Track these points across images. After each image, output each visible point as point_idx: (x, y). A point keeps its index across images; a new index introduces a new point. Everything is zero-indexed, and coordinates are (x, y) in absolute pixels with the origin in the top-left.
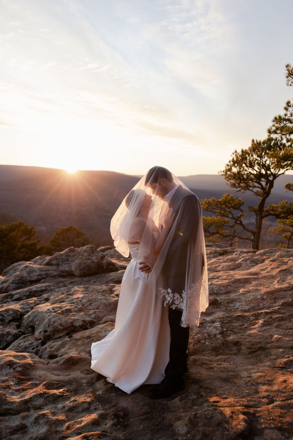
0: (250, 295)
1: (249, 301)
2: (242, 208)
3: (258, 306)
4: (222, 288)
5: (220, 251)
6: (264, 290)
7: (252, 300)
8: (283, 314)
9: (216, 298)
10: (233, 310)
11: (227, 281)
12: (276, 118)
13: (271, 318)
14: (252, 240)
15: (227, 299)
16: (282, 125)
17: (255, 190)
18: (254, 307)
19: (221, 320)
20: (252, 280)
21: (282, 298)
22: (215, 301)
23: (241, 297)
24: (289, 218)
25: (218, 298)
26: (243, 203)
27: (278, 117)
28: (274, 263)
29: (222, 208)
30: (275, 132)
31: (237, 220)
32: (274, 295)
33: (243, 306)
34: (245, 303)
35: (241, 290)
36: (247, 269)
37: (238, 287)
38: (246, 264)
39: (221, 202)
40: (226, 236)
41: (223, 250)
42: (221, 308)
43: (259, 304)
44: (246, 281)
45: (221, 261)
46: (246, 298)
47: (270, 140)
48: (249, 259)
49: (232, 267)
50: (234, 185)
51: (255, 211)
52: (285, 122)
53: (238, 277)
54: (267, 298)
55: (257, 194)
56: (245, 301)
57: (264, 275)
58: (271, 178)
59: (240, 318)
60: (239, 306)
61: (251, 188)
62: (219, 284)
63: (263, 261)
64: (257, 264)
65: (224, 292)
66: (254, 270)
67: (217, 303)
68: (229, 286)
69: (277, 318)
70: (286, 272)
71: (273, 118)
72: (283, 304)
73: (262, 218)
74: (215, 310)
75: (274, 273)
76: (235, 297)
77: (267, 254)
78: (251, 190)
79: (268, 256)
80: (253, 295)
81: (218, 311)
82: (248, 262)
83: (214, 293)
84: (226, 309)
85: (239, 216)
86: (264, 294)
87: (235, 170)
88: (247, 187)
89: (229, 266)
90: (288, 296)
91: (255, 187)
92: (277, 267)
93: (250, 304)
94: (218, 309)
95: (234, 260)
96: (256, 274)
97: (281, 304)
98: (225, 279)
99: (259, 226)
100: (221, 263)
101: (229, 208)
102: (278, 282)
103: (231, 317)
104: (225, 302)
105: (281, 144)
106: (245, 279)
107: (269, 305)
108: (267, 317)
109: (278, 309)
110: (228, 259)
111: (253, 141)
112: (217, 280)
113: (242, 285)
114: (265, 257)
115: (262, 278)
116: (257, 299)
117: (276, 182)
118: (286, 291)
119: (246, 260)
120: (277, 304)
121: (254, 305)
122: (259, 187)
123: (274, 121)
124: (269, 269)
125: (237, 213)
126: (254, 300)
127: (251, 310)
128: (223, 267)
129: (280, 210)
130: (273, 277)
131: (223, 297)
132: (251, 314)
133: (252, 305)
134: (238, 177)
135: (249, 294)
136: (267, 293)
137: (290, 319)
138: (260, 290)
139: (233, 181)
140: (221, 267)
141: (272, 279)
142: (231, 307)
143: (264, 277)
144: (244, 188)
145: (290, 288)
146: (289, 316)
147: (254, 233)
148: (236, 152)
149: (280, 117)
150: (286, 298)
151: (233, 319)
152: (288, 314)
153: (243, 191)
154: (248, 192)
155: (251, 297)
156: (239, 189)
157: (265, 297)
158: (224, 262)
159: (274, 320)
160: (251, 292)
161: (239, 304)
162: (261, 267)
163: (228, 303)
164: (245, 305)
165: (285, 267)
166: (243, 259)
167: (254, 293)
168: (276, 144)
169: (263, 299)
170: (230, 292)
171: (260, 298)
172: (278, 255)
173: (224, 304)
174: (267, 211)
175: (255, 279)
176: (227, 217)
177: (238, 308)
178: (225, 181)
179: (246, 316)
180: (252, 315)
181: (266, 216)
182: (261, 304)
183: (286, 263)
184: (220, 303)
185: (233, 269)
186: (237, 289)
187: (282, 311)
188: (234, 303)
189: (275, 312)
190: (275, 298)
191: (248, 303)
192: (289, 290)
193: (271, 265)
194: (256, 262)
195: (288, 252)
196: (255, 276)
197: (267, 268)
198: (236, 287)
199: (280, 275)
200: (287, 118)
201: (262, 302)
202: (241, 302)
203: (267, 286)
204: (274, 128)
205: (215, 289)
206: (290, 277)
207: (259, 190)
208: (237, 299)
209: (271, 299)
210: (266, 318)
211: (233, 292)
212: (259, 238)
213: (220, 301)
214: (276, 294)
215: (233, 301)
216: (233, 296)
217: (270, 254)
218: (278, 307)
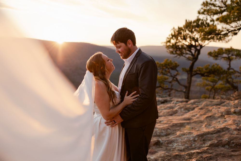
0: (185, 138)
1: (184, 142)
2: (178, 69)
3: (191, 146)
4: (163, 131)
5: (162, 100)
6: (195, 133)
7: (186, 142)
8: (211, 153)
9: (158, 139)
10: (172, 150)
11: (167, 125)
12: (204, 3)
13: (202, 157)
14: (185, 92)
15: (167, 140)
16: (208, 8)
17: (187, 56)
18: (188, 147)
19: (163, 159)
20: (186, 124)
21: (210, 140)
22: (157, 142)
23: (178, 139)
24: (211, 77)
25: (160, 139)
26: (178, 66)
27: (205, 2)
28: (202, 111)
29: (163, 69)
30: (203, 13)
31: (174, 77)
32: (203, 137)
33: (179, 146)
34: (181, 144)
35: (178, 133)
36: (182, 115)
37: (176, 130)
38: (181, 111)
39: (162, 64)
40: (166, 89)
41: (164, 100)
42: (162, 148)
43: (192, 145)
44: (182, 125)
45: (163, 108)
46: (182, 140)
47: (198, 20)
48: (183, 107)
49: (170, 113)
50: (172, 53)
51: (187, 71)
52: (210, 6)
53: (175, 122)
54: (198, 140)
55: (188, 59)
56: (181, 142)
57: (195, 120)
58: (199, 48)
59: (177, 157)
60: (176, 146)
61: (184, 55)
62: (161, 128)
63: (193, 109)
64: (189, 111)
65: (165, 135)
66: (187, 115)
67: (159, 144)
68: (168, 130)
69: (206, 157)
70: (211, 118)
71: (202, 3)
72: (211, 145)
73: (192, 76)
74: (158, 149)
75: (202, 118)
76: (173, 139)
77: (196, 104)
78: (184, 56)
79: (197, 105)
80: (187, 137)
81: (160, 150)
82: (182, 110)
83: (157, 135)
84: (166, 149)
85: (175, 74)
86: (195, 137)
87: (173, 41)
88: (181, 54)
89: (168, 113)
90: (214, 138)
91: (187, 54)
92: (204, 114)
93: (185, 144)
94: (160, 149)
95: (172, 108)
96: (189, 119)
97: (209, 145)
98: (166, 124)
99: (190, 82)
100: (162, 110)
101: (168, 69)
102: (205, 126)
103: (170, 156)
104: (166, 143)
105: (206, 23)
106: (181, 123)
107: (200, 145)
108: (199, 156)
109: (207, 149)
110: (168, 107)
111: (186, 21)
112: (159, 124)
113: (178, 128)
114: (195, 106)
115: (193, 123)
116: (190, 141)
117: (202, 51)
118: (212, 134)
119: (181, 108)
120: (206, 145)
121: (188, 146)
122: (190, 54)
123: (202, 5)
124: (198, 115)
125: (174, 72)
126: (188, 141)
127: (186, 150)
128: (164, 113)
129: (204, 70)
130: (201, 122)
131: (164, 139)
132: (186, 153)
133: (186, 145)
134: (175, 47)
135: (184, 136)
136: (198, 136)
137: (216, 158)
138: (192, 133)
139: (171, 50)
140: (162, 113)
141: (201, 124)
142: (170, 147)
143: (195, 122)
144: (179, 55)
145: (215, 132)
146: (215, 155)
147: (186, 87)
148: (174, 28)
149: (207, 2)
150: (213, 140)
151: (172, 158)
152: (214, 154)
153: (178, 56)
154: (182, 58)
155: (186, 139)
156: (176, 55)
157: (196, 139)
158: (165, 109)
159: (204, 159)
160: (186, 135)
161: (176, 144)
162: (192, 113)
163: (168, 143)
164: (181, 146)
165: (210, 114)
166: (178, 107)
167: (188, 136)
168: (202, 23)
169: (195, 141)
170: (169, 134)
171: (193, 140)
172: (204, 104)
173: (165, 144)
174: (195, 71)
175: (188, 124)
176: (167, 75)
177: (175, 148)
178: (166, 49)
179: (182, 155)
180: (187, 155)
181: (195, 75)
182: (194, 145)
183: (211, 111)
184: (162, 143)
185: (171, 115)
186: (175, 132)
187: (210, 151)
188: (172, 143)
189: (205, 152)
190: (204, 140)
191: (183, 144)
192: (215, 134)
193: (199, 112)
194: (188, 110)
195: (211, 102)
196: (188, 121)
197: (196, 115)
198: (174, 131)
199: (206, 120)
200: (212, 2)
201: (194, 143)
202: (178, 143)
203: (197, 129)
204: (202, 10)
205: (158, 132)
206: (214, 122)
207: (190, 56)
208: (175, 140)
209: (201, 141)
210: (198, 158)
211: (172, 135)
212: (189, 90)
213: (161, 142)
214: (205, 137)
215: (171, 142)
216: (171, 137)
217: (198, 104)
218: (207, 148)
